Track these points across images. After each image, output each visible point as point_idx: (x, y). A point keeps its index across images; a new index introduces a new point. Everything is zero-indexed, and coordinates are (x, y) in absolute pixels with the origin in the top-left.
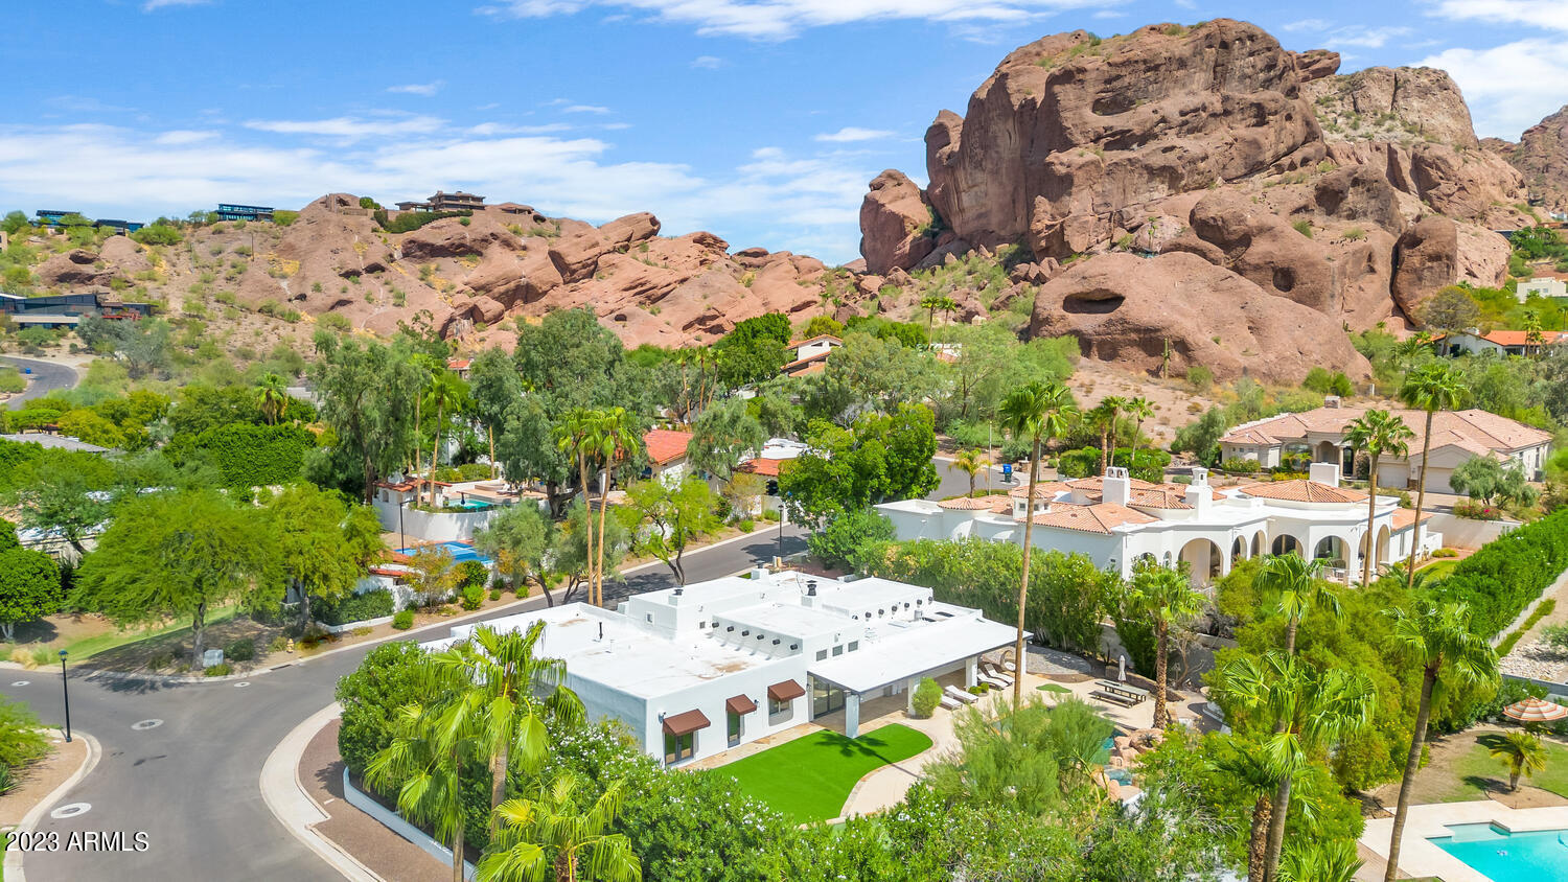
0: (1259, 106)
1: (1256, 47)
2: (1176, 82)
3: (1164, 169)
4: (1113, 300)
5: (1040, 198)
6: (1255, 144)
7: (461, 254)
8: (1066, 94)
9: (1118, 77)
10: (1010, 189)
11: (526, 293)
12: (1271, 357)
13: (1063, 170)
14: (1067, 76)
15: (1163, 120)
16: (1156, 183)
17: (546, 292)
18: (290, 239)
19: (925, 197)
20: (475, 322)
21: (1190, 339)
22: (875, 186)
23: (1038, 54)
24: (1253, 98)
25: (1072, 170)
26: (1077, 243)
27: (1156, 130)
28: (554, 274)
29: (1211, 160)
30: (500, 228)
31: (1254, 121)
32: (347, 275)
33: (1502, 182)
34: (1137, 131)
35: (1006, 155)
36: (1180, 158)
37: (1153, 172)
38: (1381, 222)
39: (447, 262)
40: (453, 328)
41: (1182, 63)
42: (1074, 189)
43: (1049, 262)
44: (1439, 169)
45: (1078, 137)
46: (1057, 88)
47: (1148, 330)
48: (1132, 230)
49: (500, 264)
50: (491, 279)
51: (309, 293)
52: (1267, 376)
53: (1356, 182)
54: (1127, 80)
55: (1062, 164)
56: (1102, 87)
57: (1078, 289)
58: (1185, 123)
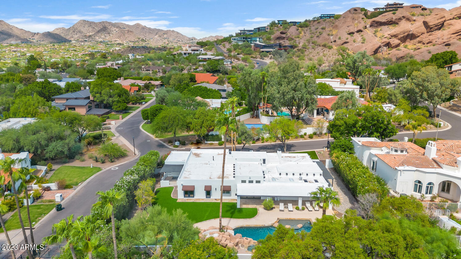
7: (390, 24)
11: (411, 36)
17: (419, 36)
18: (337, 23)
20: (389, 48)
28: (423, 29)
30: (407, 14)
32: (350, 34)
39: (385, 28)
40: (380, 50)
49: (405, 27)
50: (398, 32)
51: (337, 40)
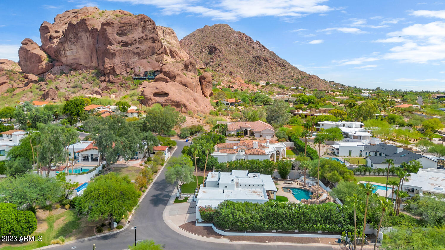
0: (153, 38)
1: (151, 23)
2: (135, 30)
3: (137, 53)
4: (165, 94)
5: (106, 58)
6: (153, 48)
8: (108, 29)
9: (123, 27)
10: (88, 53)
12: (202, 108)
13: (113, 51)
14: (108, 24)
15: (135, 40)
16: (135, 56)
19: (42, 48)
21: (186, 104)
22: (23, 44)
23: (88, 13)
24: (151, 36)
25: (115, 52)
26: (118, 72)
27: (134, 42)
29: (146, 52)
31: (152, 42)
33: (187, 57)
34: (130, 42)
35: (86, 43)
36: (140, 50)
37: (135, 54)
41: (136, 25)
42: (116, 57)
44: (175, 53)
45: (114, 42)
46: (105, 27)
48: (131, 69)
53: (190, 64)
54: (125, 28)
55: (112, 49)
56: (119, 29)
58: (139, 41)
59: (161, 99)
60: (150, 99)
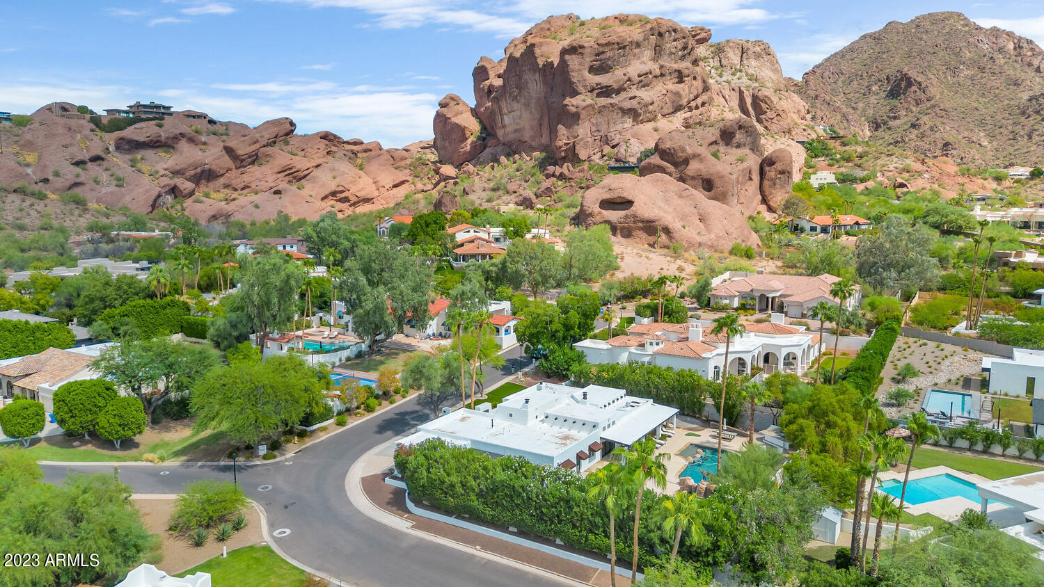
0: (679, 72)
1: (677, 36)
2: (635, 55)
3: (630, 110)
4: (627, 203)
5: (560, 126)
6: (677, 94)
7: (157, 147)
8: (573, 61)
9: (603, 52)
10: (537, 116)
11: (206, 176)
12: (713, 236)
13: (573, 110)
14: (573, 50)
15: (629, 80)
16: (626, 118)
17: (223, 175)
18: (29, 136)
19: (474, 112)
20: (176, 197)
21: (670, 227)
22: (443, 105)
23: (549, 29)
24: (676, 66)
25: (579, 110)
26: (583, 154)
27: (625, 86)
28: (227, 161)
29: (656, 104)
30: (184, 128)
31: (677, 80)
32: (77, 164)
33: (799, 111)
34: (615, 86)
35: (534, 95)
36: (639, 103)
37: (625, 112)
38: (752, 150)
39: (149, 153)
40: (161, 201)
41: (638, 45)
42: (580, 122)
43: (568, 166)
44: (766, 103)
45: (581, 89)
46: (567, 57)
47: (648, 221)
48: (613, 147)
49: (187, 155)
50: (184, 166)
51: (51, 178)
52: (711, 247)
53: (740, 127)
54: (608, 54)
55: (573, 106)
56: (594, 58)
57: (607, 196)
58: (641, 81)
59: (615, 215)
60: (591, 215)
